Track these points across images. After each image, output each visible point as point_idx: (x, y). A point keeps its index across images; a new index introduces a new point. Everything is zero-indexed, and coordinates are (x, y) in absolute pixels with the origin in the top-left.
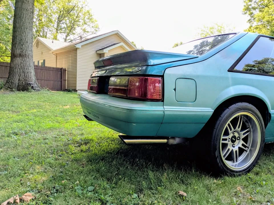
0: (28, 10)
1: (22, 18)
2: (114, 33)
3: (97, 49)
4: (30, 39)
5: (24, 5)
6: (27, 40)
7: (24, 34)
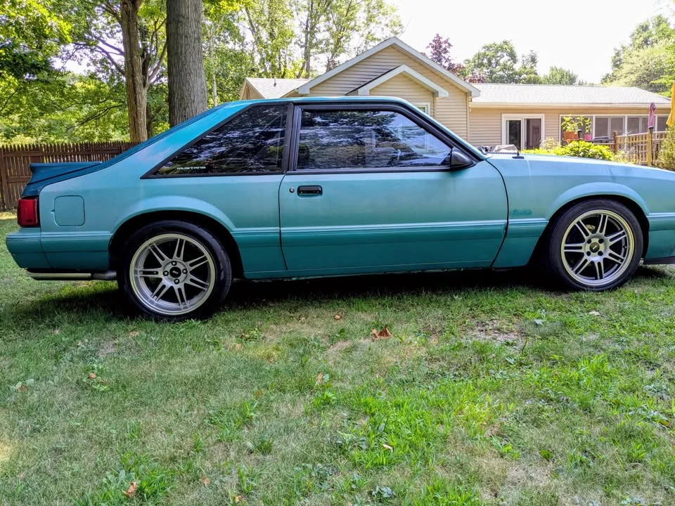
0: (188, 35)
1: (179, 54)
2: (387, 44)
3: (348, 89)
4: (199, 93)
5: (181, 27)
6: (192, 98)
7: (187, 87)
